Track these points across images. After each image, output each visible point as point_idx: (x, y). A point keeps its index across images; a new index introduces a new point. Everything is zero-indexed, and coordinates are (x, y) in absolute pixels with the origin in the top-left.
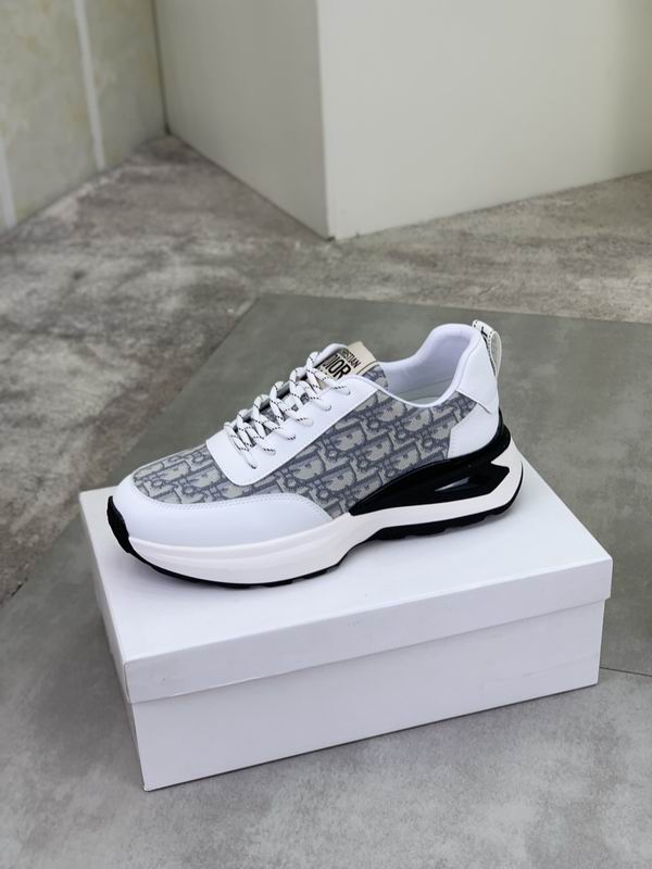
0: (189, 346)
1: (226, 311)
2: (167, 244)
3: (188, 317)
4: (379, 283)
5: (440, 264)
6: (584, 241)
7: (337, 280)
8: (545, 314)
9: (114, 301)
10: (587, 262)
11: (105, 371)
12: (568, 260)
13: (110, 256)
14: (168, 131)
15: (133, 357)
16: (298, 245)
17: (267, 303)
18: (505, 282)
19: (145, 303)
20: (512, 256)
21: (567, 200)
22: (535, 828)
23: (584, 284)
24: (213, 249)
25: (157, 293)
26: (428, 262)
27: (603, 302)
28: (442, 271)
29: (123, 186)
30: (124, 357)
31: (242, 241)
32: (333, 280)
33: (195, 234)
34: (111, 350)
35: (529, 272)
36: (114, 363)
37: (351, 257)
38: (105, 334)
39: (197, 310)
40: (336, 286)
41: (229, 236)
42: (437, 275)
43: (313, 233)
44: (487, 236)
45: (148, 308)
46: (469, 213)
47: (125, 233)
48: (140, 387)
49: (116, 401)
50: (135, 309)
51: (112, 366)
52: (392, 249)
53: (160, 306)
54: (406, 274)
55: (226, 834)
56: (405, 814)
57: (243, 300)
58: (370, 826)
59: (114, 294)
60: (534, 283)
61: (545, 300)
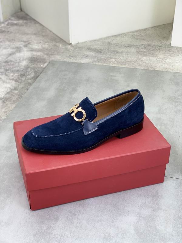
0: (30, 76)
1: (40, 66)
2: (22, 44)
3: (29, 67)
4: (85, 57)
5: (102, 52)
6: (144, 46)
7: (73, 56)
8: (133, 68)
9: (6, 62)
10: (144, 52)
11: (5, 84)
12: (139, 51)
13: (5, 48)
14: (21, 10)
15: (13, 79)
16: (61, 45)
17: (52, 63)
18: (121, 58)
19: (16, 63)
20: (123, 50)
21: (138, 33)
22: (136, 224)
23: (144, 58)
24: (36, 46)
25: (19, 59)
26: (99, 51)
27: (150, 64)
28: (103, 54)
29: (8, 27)
30: (10, 79)
31: (44, 44)
32: (71, 56)
33: (30, 42)
34: (6, 77)
35: (128, 55)
36: (7, 81)
37: (77, 50)
38: (4, 72)
39: (31, 65)
40: (72, 58)
41: (40, 42)
42: (101, 55)
43: (65, 42)
44: (116, 44)
45: (17, 64)
46: (110, 37)
47: (9, 41)
48: (15, 89)
49: (8, 93)
50: (13, 64)
51: (7, 82)
52: (88, 47)
53: (20, 64)
54: (93, 55)
55: (46, 227)
56: (99, 220)
57: (45, 62)
58: (88, 224)
59: (6, 60)
60: (129, 58)
61: (133, 63)
